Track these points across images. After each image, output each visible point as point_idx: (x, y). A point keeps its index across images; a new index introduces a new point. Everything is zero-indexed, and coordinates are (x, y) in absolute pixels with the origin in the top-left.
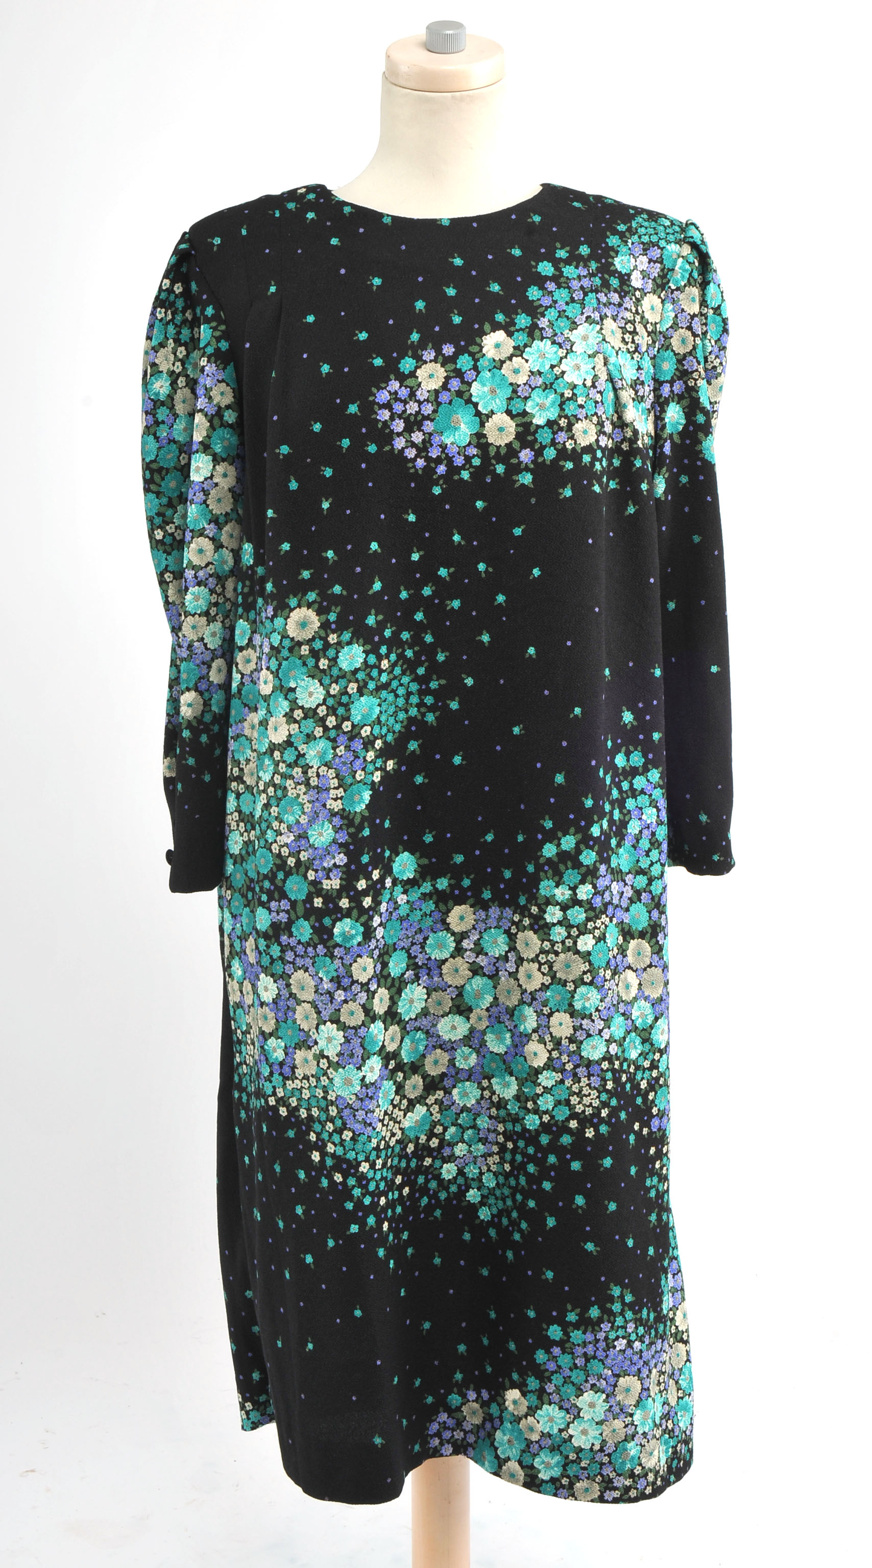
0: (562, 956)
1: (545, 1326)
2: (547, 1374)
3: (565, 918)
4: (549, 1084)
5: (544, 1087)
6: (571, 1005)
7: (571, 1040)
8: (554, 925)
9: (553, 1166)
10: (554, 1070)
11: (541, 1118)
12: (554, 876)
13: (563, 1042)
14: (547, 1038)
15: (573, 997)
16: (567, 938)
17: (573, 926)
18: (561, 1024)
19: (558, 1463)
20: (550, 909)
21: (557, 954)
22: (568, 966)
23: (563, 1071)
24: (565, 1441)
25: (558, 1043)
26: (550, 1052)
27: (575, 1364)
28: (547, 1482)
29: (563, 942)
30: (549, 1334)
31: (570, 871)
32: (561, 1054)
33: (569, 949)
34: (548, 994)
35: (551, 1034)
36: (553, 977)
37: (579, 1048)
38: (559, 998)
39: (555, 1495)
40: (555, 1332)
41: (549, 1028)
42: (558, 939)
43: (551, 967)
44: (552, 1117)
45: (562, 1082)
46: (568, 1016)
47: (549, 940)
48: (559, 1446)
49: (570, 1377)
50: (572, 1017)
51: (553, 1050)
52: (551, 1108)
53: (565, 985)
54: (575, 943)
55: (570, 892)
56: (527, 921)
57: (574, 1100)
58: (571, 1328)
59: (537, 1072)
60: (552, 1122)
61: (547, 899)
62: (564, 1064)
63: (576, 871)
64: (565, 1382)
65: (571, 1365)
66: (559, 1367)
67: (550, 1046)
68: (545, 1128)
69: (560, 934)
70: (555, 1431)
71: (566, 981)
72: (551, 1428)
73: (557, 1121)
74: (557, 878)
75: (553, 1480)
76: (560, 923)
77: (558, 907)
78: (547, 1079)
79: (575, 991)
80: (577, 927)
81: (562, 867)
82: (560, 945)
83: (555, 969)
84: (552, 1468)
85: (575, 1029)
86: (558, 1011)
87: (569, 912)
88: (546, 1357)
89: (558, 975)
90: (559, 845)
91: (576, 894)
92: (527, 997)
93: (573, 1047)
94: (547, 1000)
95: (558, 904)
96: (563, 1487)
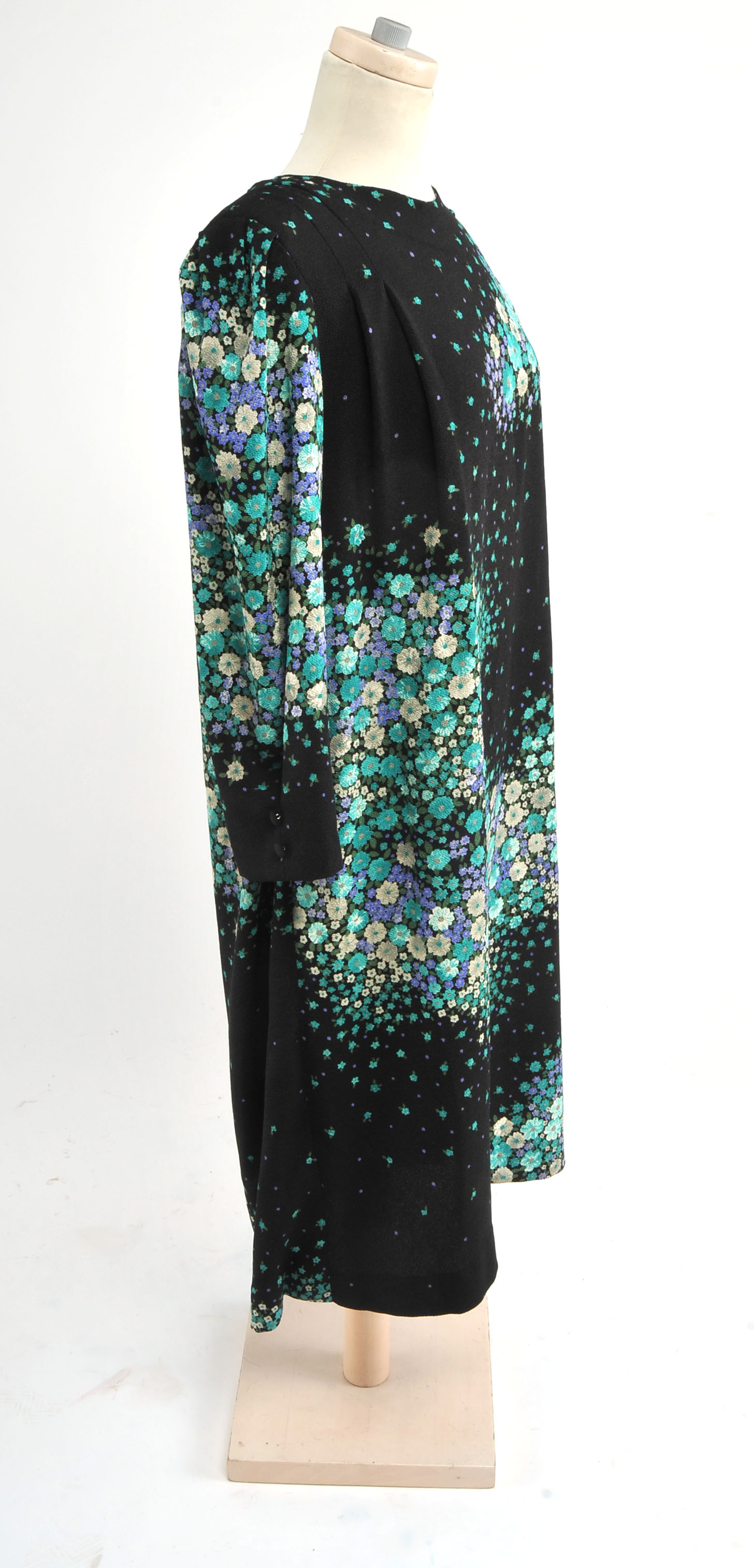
0: (537, 791)
1: (527, 1064)
2: (529, 1098)
3: (539, 762)
4: (528, 889)
5: (524, 893)
6: (544, 826)
7: (544, 852)
8: (531, 769)
9: (532, 949)
10: (532, 878)
11: (522, 916)
12: (532, 731)
13: (539, 855)
14: (527, 856)
15: (545, 820)
16: (540, 777)
17: (544, 767)
18: (537, 842)
19: (539, 1156)
20: (529, 758)
21: (533, 790)
22: (541, 798)
23: (539, 877)
24: (542, 1140)
25: (534, 857)
26: (528, 866)
27: (549, 1084)
28: (531, 1172)
29: (538, 781)
30: (531, 1069)
31: (542, 725)
32: (537, 865)
33: (542, 785)
34: (527, 822)
35: (529, 852)
36: (531, 808)
37: (549, 857)
38: (535, 823)
39: (537, 1178)
40: (535, 1066)
41: (528, 848)
42: (534, 779)
43: (529, 802)
44: (531, 913)
45: (538, 885)
46: (542, 834)
47: (528, 782)
48: (539, 1145)
49: (546, 1095)
50: (545, 835)
51: (531, 863)
52: (530, 907)
53: (539, 813)
54: (546, 779)
55: (543, 741)
56: (513, 775)
57: (547, 896)
58: (546, 1060)
59: (519, 884)
60: (531, 916)
61: (527, 750)
62: (540, 872)
63: (547, 724)
64: (543, 1099)
65: (547, 1086)
66: (539, 1090)
67: (528, 861)
68: (526, 922)
69: (535, 775)
70: (536, 1135)
71: (540, 810)
72: (533, 1135)
73: (534, 915)
74: (533, 734)
75: (535, 1170)
76: (535, 767)
77: (534, 755)
78: (526, 887)
79: (547, 815)
80: (548, 767)
81: (537, 724)
82: (535, 783)
83: (531, 803)
84: (535, 1162)
85: (547, 844)
86: (534, 833)
87: (542, 757)
88: (529, 1086)
89: (534, 807)
90: (535, 708)
91: (546, 742)
92: (512, 832)
93: (546, 857)
94: (527, 827)
95: (534, 752)
96: (543, 1171)
